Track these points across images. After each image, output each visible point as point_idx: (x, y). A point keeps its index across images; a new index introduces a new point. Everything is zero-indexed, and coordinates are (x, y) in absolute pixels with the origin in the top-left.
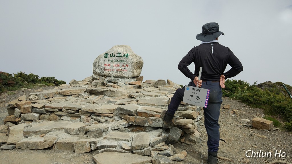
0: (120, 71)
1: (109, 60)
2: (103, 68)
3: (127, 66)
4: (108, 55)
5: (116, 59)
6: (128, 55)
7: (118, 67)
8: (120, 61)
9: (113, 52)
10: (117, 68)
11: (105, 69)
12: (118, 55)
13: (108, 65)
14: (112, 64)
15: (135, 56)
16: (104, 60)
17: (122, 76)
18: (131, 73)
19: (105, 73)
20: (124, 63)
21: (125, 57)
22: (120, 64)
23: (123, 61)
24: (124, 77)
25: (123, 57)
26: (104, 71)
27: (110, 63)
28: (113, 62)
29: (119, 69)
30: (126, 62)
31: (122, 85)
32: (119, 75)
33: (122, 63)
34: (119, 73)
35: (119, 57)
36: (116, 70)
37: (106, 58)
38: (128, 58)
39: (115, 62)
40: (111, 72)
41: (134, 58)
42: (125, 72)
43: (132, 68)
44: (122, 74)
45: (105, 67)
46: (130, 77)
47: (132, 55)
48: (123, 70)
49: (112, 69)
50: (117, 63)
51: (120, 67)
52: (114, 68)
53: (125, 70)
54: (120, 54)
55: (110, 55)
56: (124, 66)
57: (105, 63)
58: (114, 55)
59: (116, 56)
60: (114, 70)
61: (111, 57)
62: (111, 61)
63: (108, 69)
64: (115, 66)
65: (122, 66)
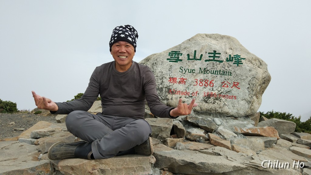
0: (217, 99)
1: (184, 68)
2: (166, 87)
3: (234, 85)
4: (180, 56)
5: (203, 67)
6: (239, 59)
7: (209, 87)
8: (216, 73)
9: (196, 49)
10: (208, 90)
11: (172, 90)
12: (210, 57)
13: (178, 80)
14: (190, 78)
15: (257, 62)
16: (168, 67)
17: (220, 110)
18: (247, 106)
19: (170, 100)
20: (227, 77)
21: (231, 63)
22: (215, 80)
24: (227, 113)
25: (226, 64)
26: (167, 96)
27: (184, 75)
28: (194, 73)
29: (213, 91)
30: (232, 76)
31: (231, 136)
32: (210, 107)
33: (222, 76)
34: (211, 102)
35: (212, 62)
36: (205, 94)
37: (173, 62)
38: (241, 65)
39: (199, 75)
40: (187, 100)
41: (256, 67)
42: (229, 102)
43: (252, 92)
44: (222, 105)
45: (171, 84)
46: (242, 114)
47: (250, 59)
48: (223, 95)
49: (192, 92)
50: (206, 78)
51: (216, 88)
52: (198, 88)
53: (229, 95)
54: (217, 55)
55: (187, 56)
56: (226, 85)
57: (170, 75)
58: (198, 56)
59: (205, 60)
60: (197, 94)
61: (190, 61)
62: (190, 70)
63: (179, 91)
64: (201, 84)
65: (220, 85)
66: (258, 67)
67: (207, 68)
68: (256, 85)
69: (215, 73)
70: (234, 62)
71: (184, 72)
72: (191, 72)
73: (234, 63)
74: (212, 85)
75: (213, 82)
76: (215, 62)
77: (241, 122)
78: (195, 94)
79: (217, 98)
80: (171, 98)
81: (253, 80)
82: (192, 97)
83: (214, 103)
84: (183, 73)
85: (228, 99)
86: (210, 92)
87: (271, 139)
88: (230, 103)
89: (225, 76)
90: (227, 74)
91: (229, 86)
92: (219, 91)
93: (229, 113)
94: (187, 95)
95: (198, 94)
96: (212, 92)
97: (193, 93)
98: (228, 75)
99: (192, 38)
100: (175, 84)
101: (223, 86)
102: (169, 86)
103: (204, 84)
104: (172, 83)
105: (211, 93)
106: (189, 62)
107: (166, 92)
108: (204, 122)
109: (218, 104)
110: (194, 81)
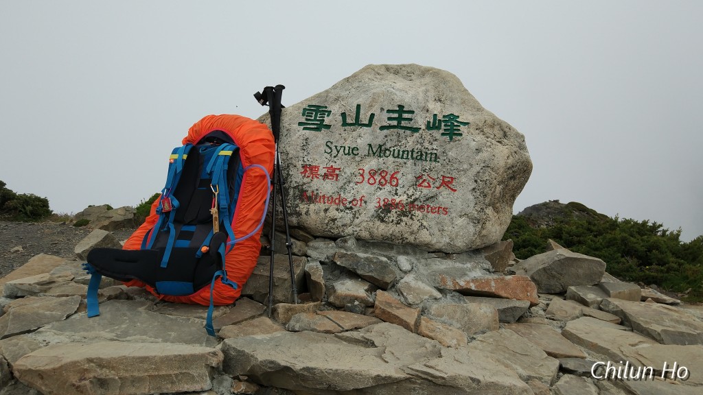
0: (404, 214)
1: (334, 144)
2: (294, 188)
3: (447, 183)
4: (326, 116)
5: (379, 141)
6: (456, 124)
7: (388, 187)
8: (405, 156)
9: (360, 101)
10: (385, 194)
11: (309, 194)
12: (390, 119)
13: (322, 171)
14: (348, 168)
15: (497, 131)
16: (300, 142)
17: (411, 239)
18: (471, 229)
19: (304, 216)
20: (427, 165)
21: (437, 134)
22: (402, 170)
23: (420, 156)
24: (427, 245)
25: (427, 135)
26: (297, 206)
27: (335, 159)
28: (356, 155)
29: (396, 197)
30: (438, 162)
31: (427, 297)
32: (391, 232)
33: (417, 163)
34: (393, 220)
35: (396, 130)
36: (379, 202)
37: (313, 132)
38: (459, 138)
39: (368, 159)
40: (340, 215)
41: (494, 142)
42: (431, 219)
43: (482, 199)
44: (415, 228)
45: (306, 180)
46: (461, 247)
47: (481, 125)
48: (420, 204)
49: (352, 198)
50: (382, 166)
51: (404, 189)
52: (365, 189)
53: (432, 206)
54: (405, 116)
55: (341, 118)
56: (426, 184)
57: (304, 161)
58: (364, 119)
59: (380, 125)
60: (363, 202)
61: (347, 128)
62: (347, 149)
63: (324, 196)
64: (372, 181)
65: (412, 183)
66: (498, 142)
67: (385, 144)
68: (491, 184)
69: (403, 155)
70: (443, 132)
71: (335, 152)
72: (349, 154)
73: (443, 134)
74: (394, 183)
75: (399, 176)
76: (401, 131)
77: (458, 265)
78: (359, 203)
79: (406, 211)
80: (305, 210)
81: (484, 173)
82: (351, 208)
83: (398, 223)
84: (333, 156)
85: (430, 215)
86: (390, 200)
87: (518, 304)
88: (433, 223)
89: (424, 162)
90: (428, 159)
91: (432, 186)
92: (409, 197)
93: (432, 245)
94: (341, 204)
95: (366, 202)
96: (394, 198)
97: (354, 200)
98: (430, 160)
99: (354, 76)
100: (315, 179)
101: (420, 185)
102: (302, 185)
103: (377, 181)
104: (308, 177)
105: (393, 200)
106: (345, 130)
107: (295, 198)
108: (370, 267)
109: (406, 224)
110: (357, 173)
